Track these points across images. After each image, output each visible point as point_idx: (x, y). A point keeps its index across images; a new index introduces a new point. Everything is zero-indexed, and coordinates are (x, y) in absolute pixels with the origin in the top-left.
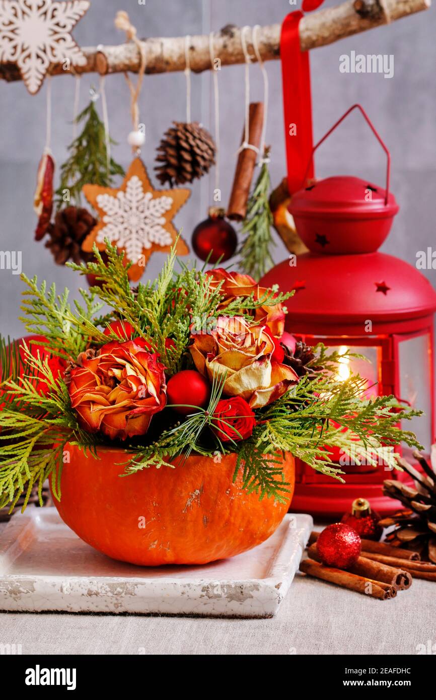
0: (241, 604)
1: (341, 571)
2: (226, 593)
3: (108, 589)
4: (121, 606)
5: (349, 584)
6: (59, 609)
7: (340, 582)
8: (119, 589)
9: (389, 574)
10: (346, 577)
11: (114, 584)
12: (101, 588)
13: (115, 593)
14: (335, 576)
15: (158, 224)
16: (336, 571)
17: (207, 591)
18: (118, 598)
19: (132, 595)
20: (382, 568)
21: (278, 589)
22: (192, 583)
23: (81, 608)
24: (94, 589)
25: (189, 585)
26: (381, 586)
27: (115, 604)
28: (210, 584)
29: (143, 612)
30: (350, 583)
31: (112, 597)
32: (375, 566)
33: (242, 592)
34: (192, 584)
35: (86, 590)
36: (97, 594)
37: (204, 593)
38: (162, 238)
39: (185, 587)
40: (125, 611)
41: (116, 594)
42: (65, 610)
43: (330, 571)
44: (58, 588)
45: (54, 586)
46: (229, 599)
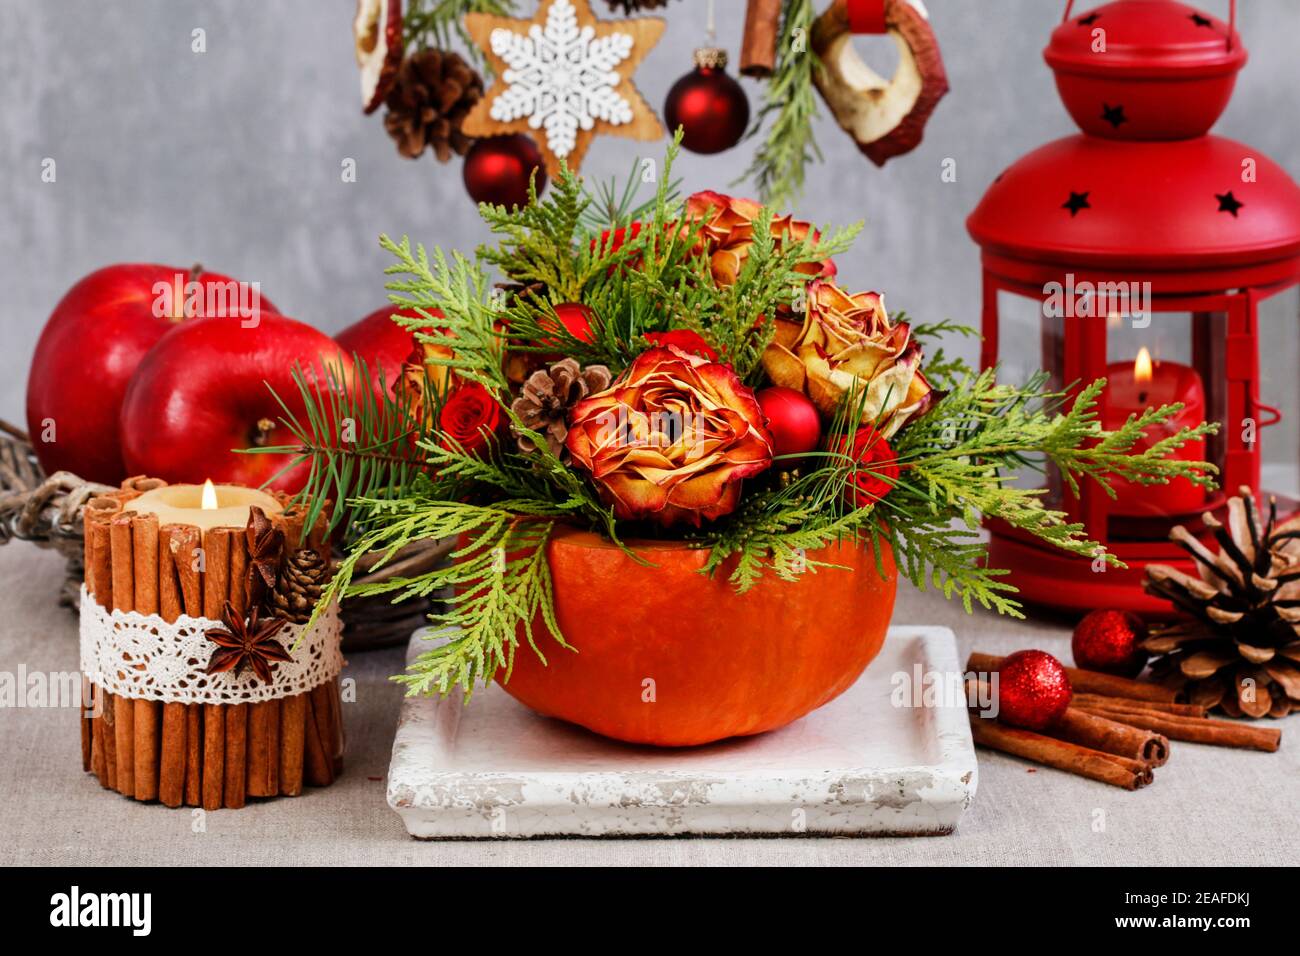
0: (898, 812)
1: (1039, 736)
2: (874, 794)
3: (659, 793)
4: (680, 822)
5: (1060, 761)
6: (565, 832)
7: (1042, 757)
8: (678, 794)
9: (1129, 740)
10: (1051, 748)
11: (668, 784)
12: (645, 792)
13: (671, 800)
14: (1029, 747)
15: (607, 85)
16: (1031, 737)
17: (839, 791)
18: (676, 809)
19: (701, 802)
20: (1113, 729)
21: (967, 782)
22: (811, 777)
23: (605, 828)
24: (633, 793)
25: (805, 781)
26: (1124, 764)
27: (669, 819)
28: (844, 778)
29: (719, 832)
30: (1063, 759)
31: (666, 807)
32: (1097, 725)
33: (901, 791)
34: (811, 780)
35: (617, 795)
36: (637, 804)
37: (833, 796)
38: (615, 110)
39: (798, 785)
40: (686, 831)
41: (673, 803)
42: (576, 832)
43: (1019, 738)
44: (567, 793)
45: (560, 791)
46: (878, 805)
